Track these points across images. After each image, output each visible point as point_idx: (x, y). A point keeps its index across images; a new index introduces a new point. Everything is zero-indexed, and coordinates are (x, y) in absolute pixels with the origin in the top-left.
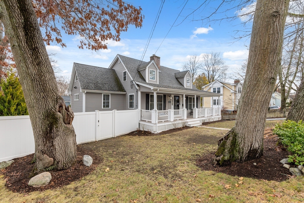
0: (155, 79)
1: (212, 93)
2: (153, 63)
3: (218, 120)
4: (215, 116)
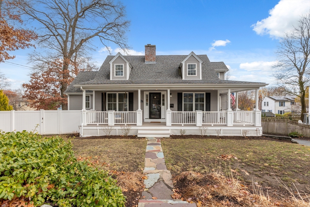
0: (123, 74)
2: (119, 56)
3: (242, 135)
4: (232, 126)
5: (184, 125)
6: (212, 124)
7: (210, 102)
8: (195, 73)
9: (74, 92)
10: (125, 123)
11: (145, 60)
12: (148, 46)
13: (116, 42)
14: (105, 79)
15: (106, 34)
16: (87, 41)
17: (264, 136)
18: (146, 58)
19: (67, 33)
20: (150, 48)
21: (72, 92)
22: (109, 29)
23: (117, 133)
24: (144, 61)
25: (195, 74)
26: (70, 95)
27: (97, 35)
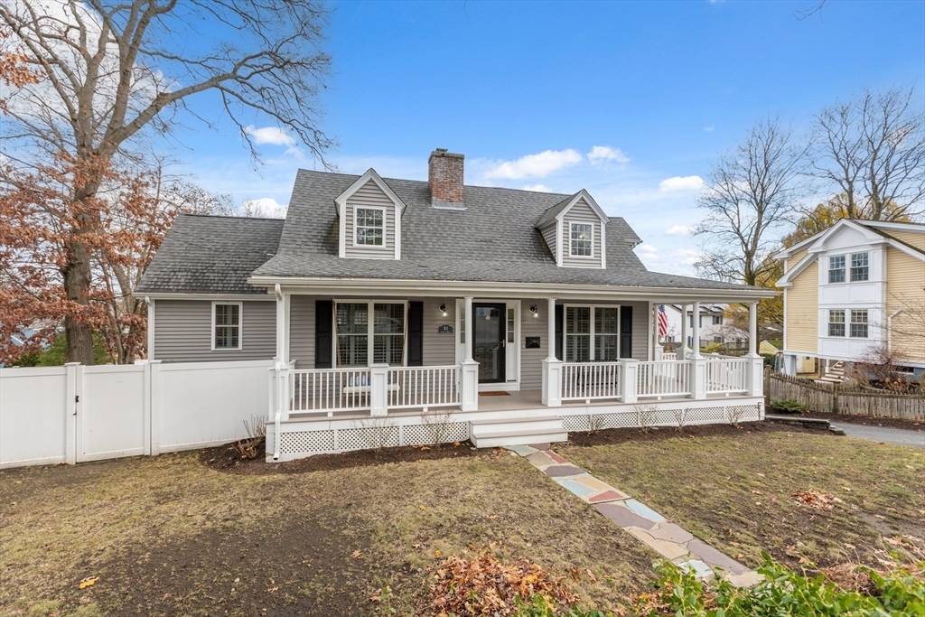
0: (384, 241)
1: (740, 288)
2: (371, 181)
3: (727, 421)
4: (705, 398)
5: (592, 401)
6: (658, 395)
7: (631, 332)
8: (590, 250)
9: (178, 291)
10: (425, 402)
11: (434, 198)
12: (443, 155)
13: (286, 120)
14: (320, 251)
15: (248, 88)
16: (178, 101)
17: (771, 420)
18: (434, 193)
19: (93, 63)
20: (450, 163)
21: (169, 290)
22: (259, 72)
23: (401, 438)
24: (429, 201)
25: (588, 253)
26: (156, 301)
27: (216, 86)
